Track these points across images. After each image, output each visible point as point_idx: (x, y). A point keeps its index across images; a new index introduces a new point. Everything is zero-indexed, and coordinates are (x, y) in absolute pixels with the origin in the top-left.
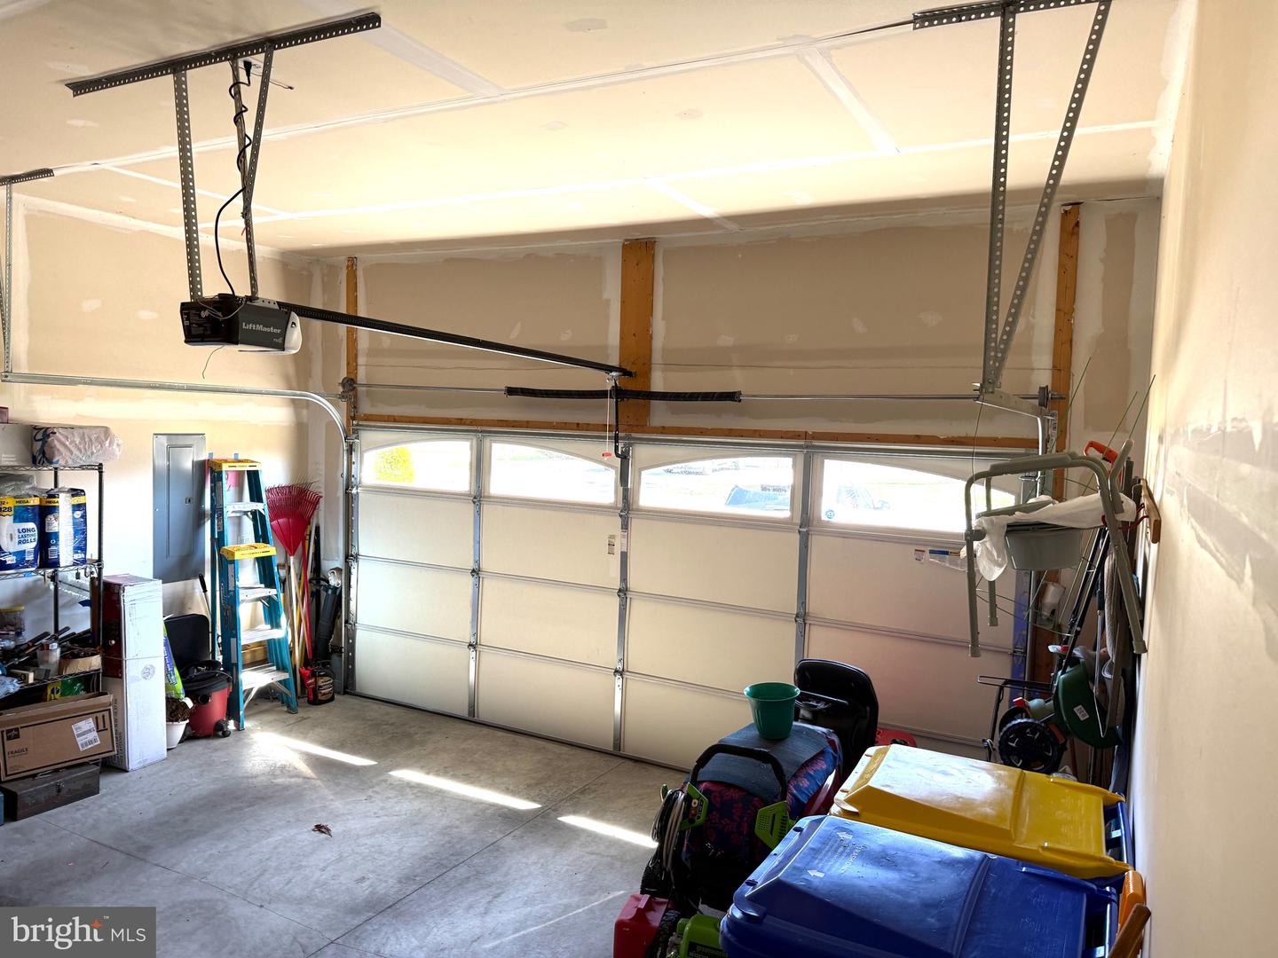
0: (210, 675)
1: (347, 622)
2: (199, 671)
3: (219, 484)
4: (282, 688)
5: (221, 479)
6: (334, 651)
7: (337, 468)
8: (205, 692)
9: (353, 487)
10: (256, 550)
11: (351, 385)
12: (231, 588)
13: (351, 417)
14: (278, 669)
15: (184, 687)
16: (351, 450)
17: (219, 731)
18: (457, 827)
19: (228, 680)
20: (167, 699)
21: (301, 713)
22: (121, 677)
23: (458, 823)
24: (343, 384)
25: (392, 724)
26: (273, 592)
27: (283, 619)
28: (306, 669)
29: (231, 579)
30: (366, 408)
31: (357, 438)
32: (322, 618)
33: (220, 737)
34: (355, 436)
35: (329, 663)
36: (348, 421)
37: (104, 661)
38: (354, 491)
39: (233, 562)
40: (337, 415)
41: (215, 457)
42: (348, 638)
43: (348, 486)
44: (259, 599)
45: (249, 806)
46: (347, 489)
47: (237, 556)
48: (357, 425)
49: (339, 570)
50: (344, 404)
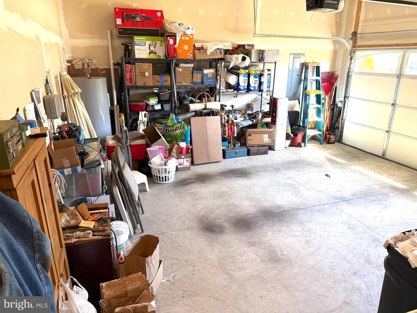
0: (299, 129)
1: (342, 119)
2: (295, 127)
3: (307, 70)
4: (319, 136)
5: (308, 69)
6: (336, 128)
7: (346, 66)
8: (297, 133)
9: (350, 72)
10: (316, 92)
11: (355, 34)
12: (307, 103)
13: (353, 47)
14: (318, 131)
15: (291, 131)
16: (351, 59)
17: (299, 145)
18: (373, 186)
19: (303, 131)
20: (286, 133)
21: (324, 145)
22: (275, 125)
23: (373, 185)
24: (352, 34)
25: (353, 153)
26: (319, 106)
27: (322, 115)
28: (327, 132)
29: (308, 101)
30: (359, 43)
31: (354, 54)
32: (334, 117)
33: (299, 147)
34: (354, 53)
35: (334, 131)
36: (352, 48)
37: (272, 120)
38: (351, 74)
39: (309, 95)
40: (348, 46)
41: (307, 62)
42: (342, 124)
43: (349, 72)
44: (315, 108)
45: (306, 165)
46: (348, 73)
47: (310, 93)
48: (355, 49)
49: (342, 101)
50: (351, 42)
